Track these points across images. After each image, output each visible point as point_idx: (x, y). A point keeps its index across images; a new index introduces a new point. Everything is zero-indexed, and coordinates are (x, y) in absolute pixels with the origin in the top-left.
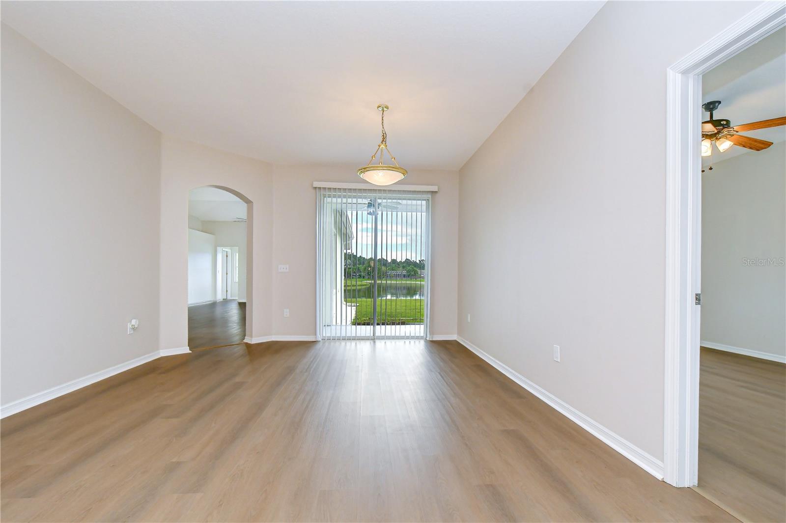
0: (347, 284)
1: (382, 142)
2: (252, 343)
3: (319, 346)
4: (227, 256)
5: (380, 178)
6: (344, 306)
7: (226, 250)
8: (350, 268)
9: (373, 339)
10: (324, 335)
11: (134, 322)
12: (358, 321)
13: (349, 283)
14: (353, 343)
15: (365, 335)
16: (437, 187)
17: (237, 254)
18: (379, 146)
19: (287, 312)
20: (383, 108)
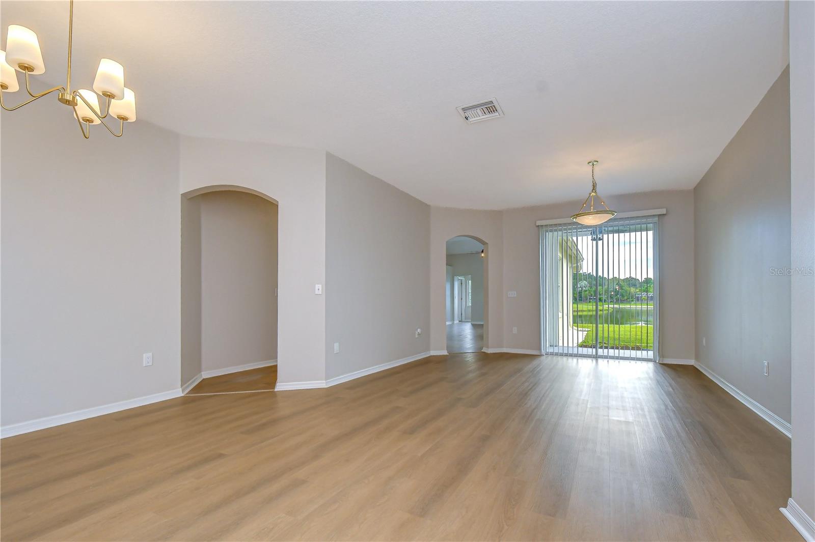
0: (579, 309)
1: (592, 191)
2: (489, 352)
3: (543, 358)
4: (461, 284)
5: (590, 220)
6: (570, 329)
7: (461, 278)
8: (586, 291)
9: (596, 357)
10: (548, 351)
11: (419, 330)
12: (584, 344)
13: (581, 307)
14: (575, 360)
15: (586, 354)
16: (665, 209)
17: (470, 282)
18: (590, 194)
19: (515, 330)
20: (593, 163)
